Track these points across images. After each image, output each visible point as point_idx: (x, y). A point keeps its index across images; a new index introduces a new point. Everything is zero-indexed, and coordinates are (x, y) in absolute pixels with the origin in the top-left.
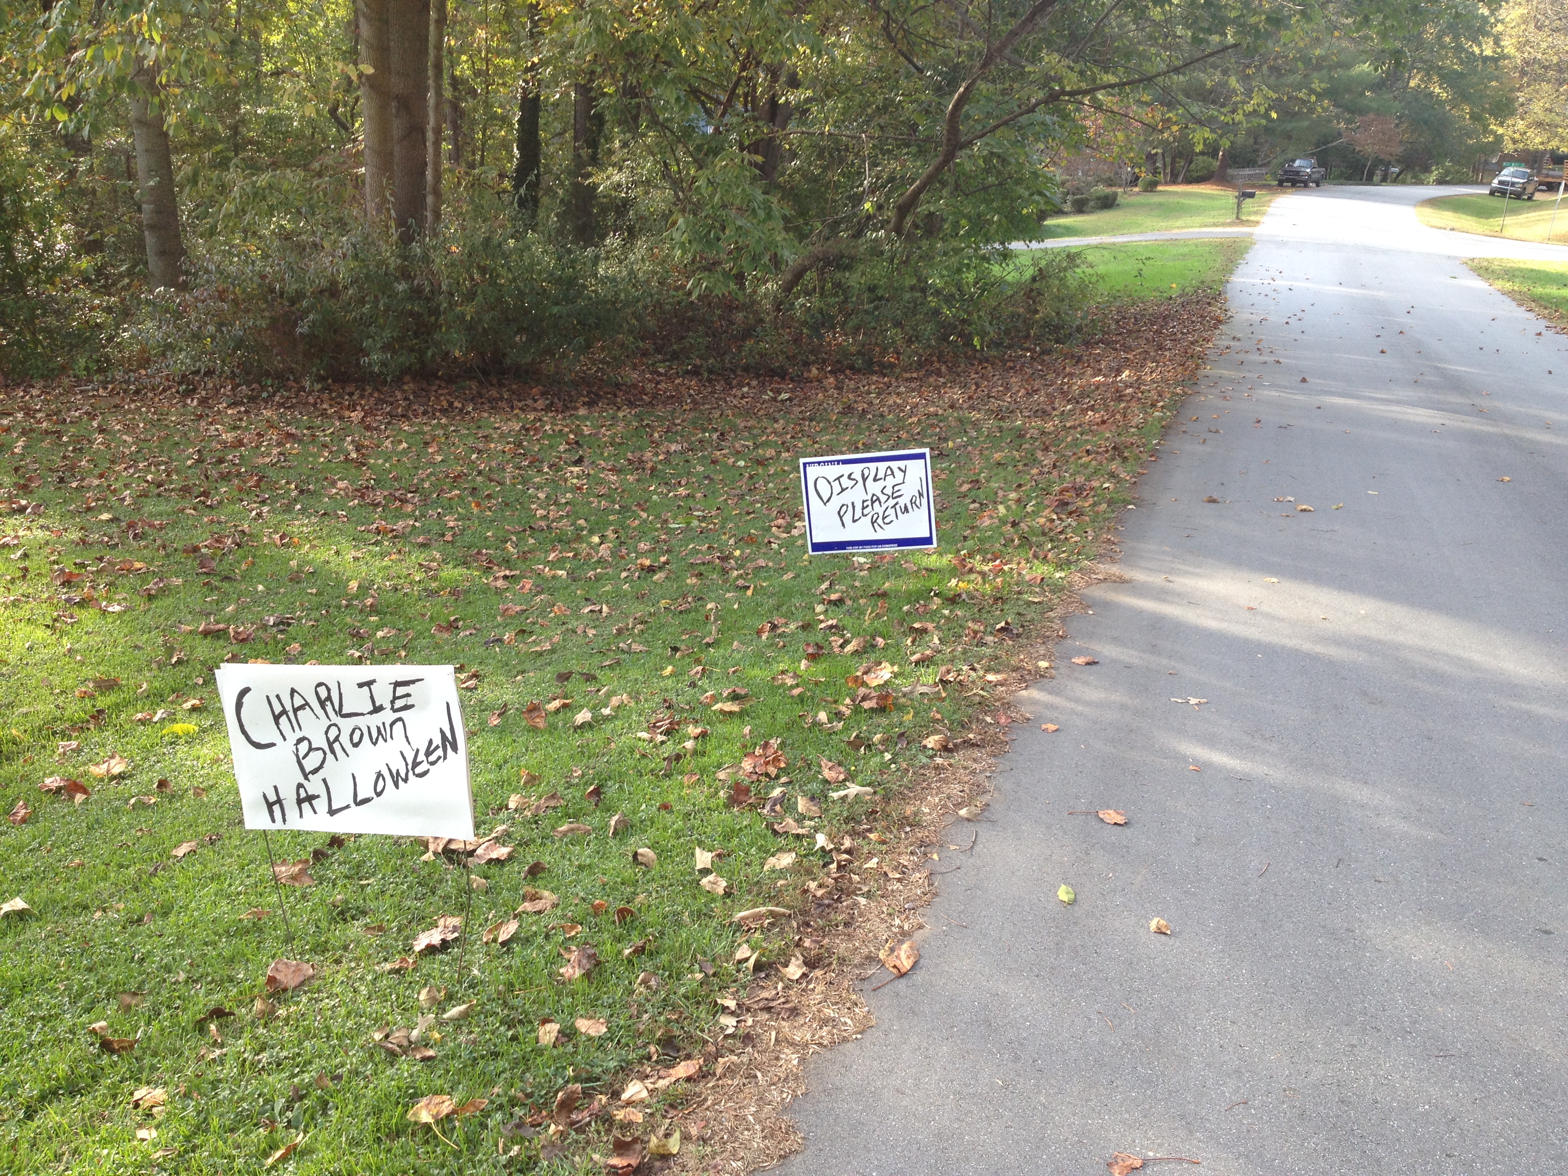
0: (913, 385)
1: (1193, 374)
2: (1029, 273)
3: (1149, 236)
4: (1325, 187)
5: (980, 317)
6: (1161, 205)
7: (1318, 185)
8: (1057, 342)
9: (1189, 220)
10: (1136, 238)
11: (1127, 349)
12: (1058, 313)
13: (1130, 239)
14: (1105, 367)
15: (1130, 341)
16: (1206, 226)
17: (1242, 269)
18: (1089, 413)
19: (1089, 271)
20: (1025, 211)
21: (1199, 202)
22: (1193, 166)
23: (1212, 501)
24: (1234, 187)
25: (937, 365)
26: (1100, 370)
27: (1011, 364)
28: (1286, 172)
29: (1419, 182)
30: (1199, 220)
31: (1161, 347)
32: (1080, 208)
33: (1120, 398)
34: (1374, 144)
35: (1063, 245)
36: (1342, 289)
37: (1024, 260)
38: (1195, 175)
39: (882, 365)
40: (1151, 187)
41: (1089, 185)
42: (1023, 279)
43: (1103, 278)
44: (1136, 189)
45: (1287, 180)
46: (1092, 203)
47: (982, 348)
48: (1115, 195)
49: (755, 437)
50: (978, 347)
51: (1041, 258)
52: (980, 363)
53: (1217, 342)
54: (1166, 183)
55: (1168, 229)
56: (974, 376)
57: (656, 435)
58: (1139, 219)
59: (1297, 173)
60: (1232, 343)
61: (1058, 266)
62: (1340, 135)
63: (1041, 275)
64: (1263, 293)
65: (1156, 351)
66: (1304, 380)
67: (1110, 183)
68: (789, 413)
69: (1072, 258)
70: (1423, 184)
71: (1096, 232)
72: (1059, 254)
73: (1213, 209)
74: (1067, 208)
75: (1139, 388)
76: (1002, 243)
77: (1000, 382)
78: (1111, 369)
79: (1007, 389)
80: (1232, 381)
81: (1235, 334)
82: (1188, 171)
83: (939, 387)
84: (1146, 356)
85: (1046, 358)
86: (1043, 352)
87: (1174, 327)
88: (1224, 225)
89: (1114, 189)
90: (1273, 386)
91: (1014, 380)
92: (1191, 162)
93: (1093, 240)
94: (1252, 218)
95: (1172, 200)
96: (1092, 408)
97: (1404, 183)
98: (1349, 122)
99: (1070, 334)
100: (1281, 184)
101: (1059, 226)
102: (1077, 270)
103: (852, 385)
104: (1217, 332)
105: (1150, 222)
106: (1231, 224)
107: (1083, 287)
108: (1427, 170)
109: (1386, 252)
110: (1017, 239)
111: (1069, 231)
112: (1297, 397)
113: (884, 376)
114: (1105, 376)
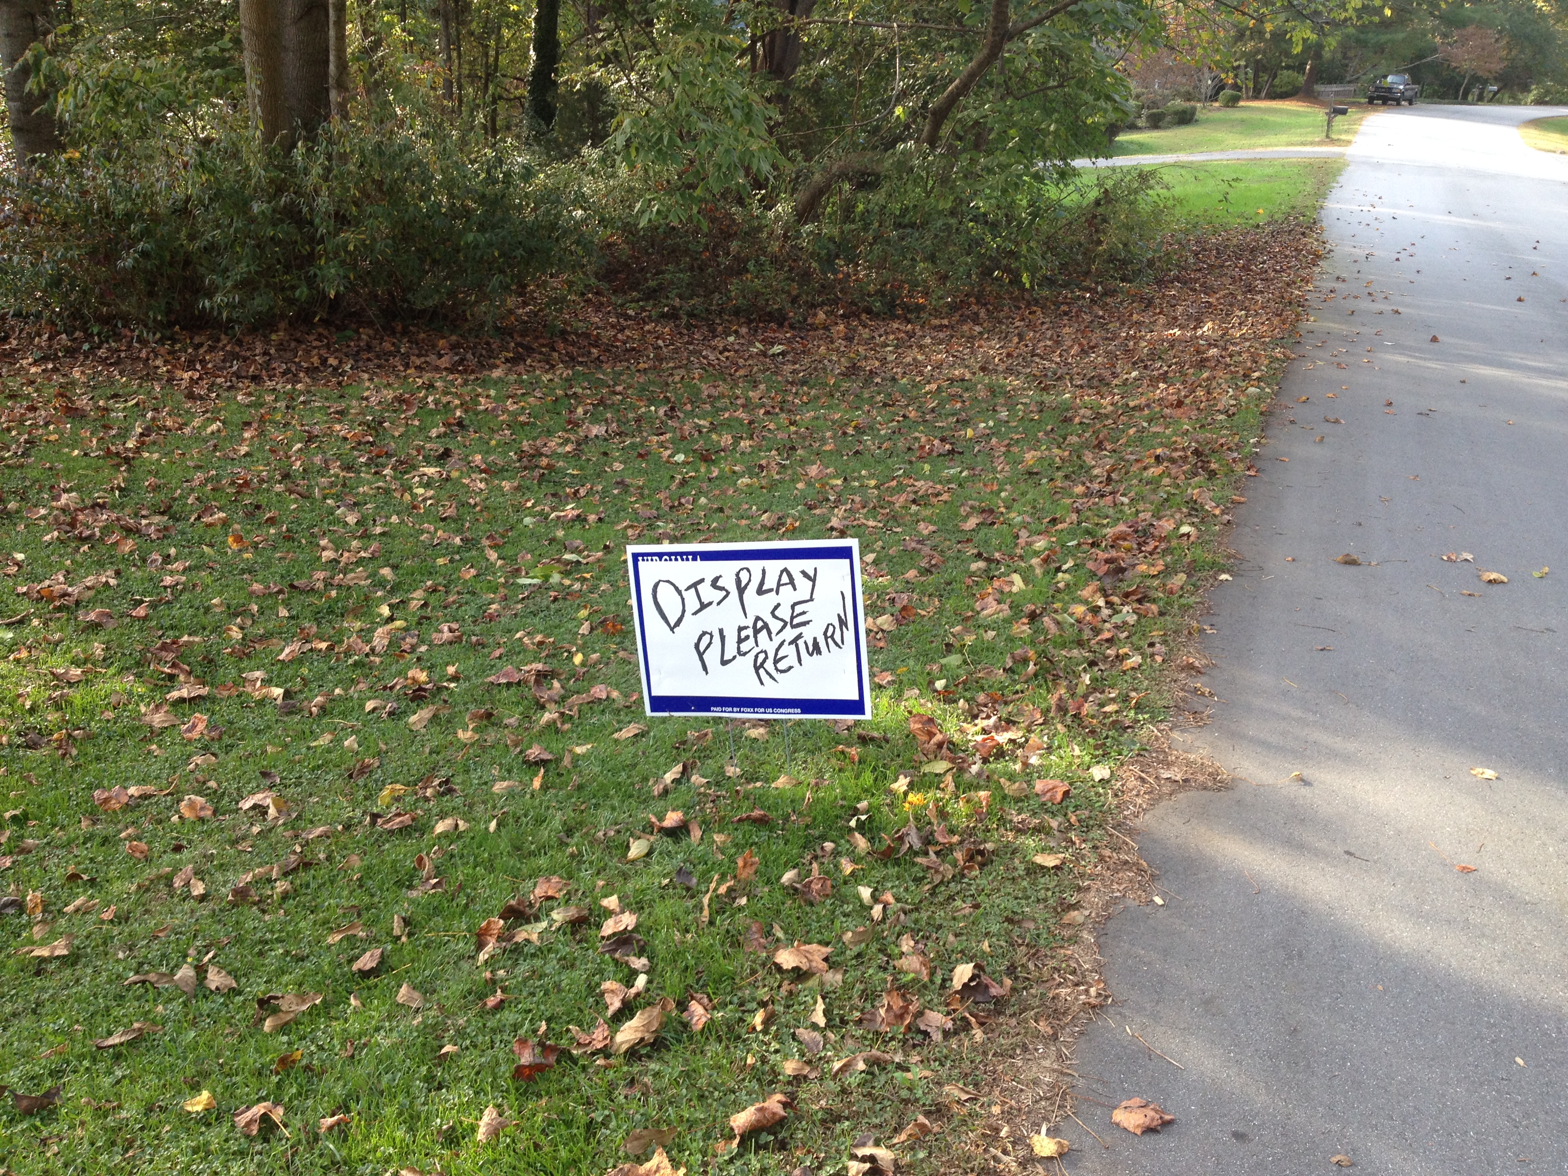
0: (941, 335)
1: (1293, 330)
2: (1093, 194)
3: (1232, 155)
4: (1418, 105)
5: (1030, 249)
6: (1243, 121)
7: (1411, 104)
8: (1122, 280)
9: (1272, 139)
10: (1216, 156)
11: (1209, 290)
12: (1125, 245)
13: (1209, 158)
14: (1182, 315)
15: (1211, 280)
16: (1292, 144)
17: (1336, 194)
18: (1162, 385)
19: (1163, 192)
20: (1089, 121)
21: (1284, 119)
22: (1277, 81)
23: (1351, 562)
24: (1322, 104)
25: (975, 308)
26: (1175, 319)
27: (1064, 308)
28: (1377, 89)
29: (1516, 102)
30: (1284, 138)
31: (1250, 289)
32: (1156, 122)
33: (1202, 364)
34: (1472, 60)
35: (1134, 163)
36: (1452, 219)
37: (1088, 179)
38: (1279, 90)
39: (907, 309)
40: (1232, 102)
41: (1166, 99)
42: (1085, 203)
43: (1181, 202)
44: (1217, 104)
45: (1378, 98)
46: (1168, 118)
47: (1032, 287)
48: (1194, 109)
49: (717, 411)
50: (1027, 286)
51: (1107, 178)
52: (1028, 305)
53: (1318, 284)
54: (1248, 99)
55: (1250, 147)
56: (1018, 324)
57: (580, 410)
58: (1220, 135)
59: (1389, 90)
60: (1338, 285)
61: (1128, 188)
62: (1435, 50)
63: (1107, 198)
64: (1364, 222)
65: (1245, 293)
66: (1434, 339)
67: (1188, 97)
68: (776, 373)
69: (1144, 177)
70: (1519, 104)
71: (1171, 150)
72: (1129, 172)
73: (1300, 127)
74: (1140, 123)
75: (1226, 349)
76: (1063, 159)
77: (1049, 333)
78: (1189, 317)
79: (1058, 343)
80: (1344, 339)
81: (1338, 273)
82: (1272, 86)
83: (973, 337)
84: (1232, 302)
85: (1109, 300)
86: (1106, 294)
87: (1264, 262)
88: (1312, 143)
89: (1192, 103)
90: (1399, 347)
91: (1067, 330)
92: (1275, 77)
93: (1169, 158)
94: (1343, 137)
95: (1257, 116)
96: (1164, 377)
97: (1500, 102)
98: (1445, 36)
99: (1140, 271)
100: (1371, 101)
101: (1132, 142)
102: (1150, 192)
103: (866, 333)
104: (1317, 270)
105: (1230, 138)
106: (1320, 143)
107: (1157, 213)
108: (1526, 89)
109: (1494, 177)
110: (1081, 155)
111: (1142, 148)
112: (1433, 365)
113: (909, 321)
114: (1181, 327)
